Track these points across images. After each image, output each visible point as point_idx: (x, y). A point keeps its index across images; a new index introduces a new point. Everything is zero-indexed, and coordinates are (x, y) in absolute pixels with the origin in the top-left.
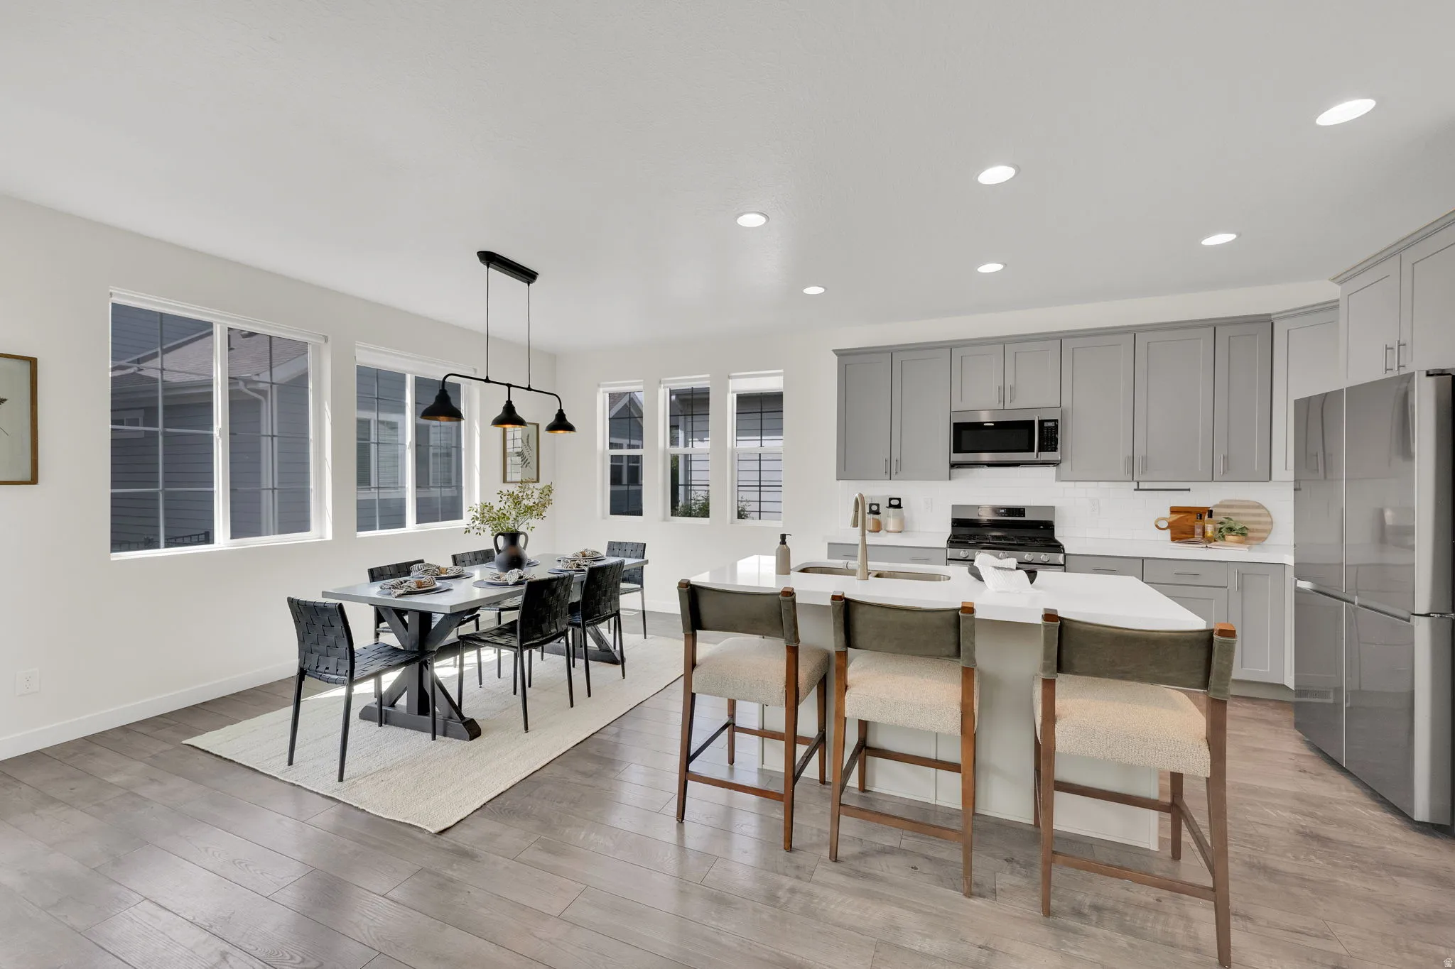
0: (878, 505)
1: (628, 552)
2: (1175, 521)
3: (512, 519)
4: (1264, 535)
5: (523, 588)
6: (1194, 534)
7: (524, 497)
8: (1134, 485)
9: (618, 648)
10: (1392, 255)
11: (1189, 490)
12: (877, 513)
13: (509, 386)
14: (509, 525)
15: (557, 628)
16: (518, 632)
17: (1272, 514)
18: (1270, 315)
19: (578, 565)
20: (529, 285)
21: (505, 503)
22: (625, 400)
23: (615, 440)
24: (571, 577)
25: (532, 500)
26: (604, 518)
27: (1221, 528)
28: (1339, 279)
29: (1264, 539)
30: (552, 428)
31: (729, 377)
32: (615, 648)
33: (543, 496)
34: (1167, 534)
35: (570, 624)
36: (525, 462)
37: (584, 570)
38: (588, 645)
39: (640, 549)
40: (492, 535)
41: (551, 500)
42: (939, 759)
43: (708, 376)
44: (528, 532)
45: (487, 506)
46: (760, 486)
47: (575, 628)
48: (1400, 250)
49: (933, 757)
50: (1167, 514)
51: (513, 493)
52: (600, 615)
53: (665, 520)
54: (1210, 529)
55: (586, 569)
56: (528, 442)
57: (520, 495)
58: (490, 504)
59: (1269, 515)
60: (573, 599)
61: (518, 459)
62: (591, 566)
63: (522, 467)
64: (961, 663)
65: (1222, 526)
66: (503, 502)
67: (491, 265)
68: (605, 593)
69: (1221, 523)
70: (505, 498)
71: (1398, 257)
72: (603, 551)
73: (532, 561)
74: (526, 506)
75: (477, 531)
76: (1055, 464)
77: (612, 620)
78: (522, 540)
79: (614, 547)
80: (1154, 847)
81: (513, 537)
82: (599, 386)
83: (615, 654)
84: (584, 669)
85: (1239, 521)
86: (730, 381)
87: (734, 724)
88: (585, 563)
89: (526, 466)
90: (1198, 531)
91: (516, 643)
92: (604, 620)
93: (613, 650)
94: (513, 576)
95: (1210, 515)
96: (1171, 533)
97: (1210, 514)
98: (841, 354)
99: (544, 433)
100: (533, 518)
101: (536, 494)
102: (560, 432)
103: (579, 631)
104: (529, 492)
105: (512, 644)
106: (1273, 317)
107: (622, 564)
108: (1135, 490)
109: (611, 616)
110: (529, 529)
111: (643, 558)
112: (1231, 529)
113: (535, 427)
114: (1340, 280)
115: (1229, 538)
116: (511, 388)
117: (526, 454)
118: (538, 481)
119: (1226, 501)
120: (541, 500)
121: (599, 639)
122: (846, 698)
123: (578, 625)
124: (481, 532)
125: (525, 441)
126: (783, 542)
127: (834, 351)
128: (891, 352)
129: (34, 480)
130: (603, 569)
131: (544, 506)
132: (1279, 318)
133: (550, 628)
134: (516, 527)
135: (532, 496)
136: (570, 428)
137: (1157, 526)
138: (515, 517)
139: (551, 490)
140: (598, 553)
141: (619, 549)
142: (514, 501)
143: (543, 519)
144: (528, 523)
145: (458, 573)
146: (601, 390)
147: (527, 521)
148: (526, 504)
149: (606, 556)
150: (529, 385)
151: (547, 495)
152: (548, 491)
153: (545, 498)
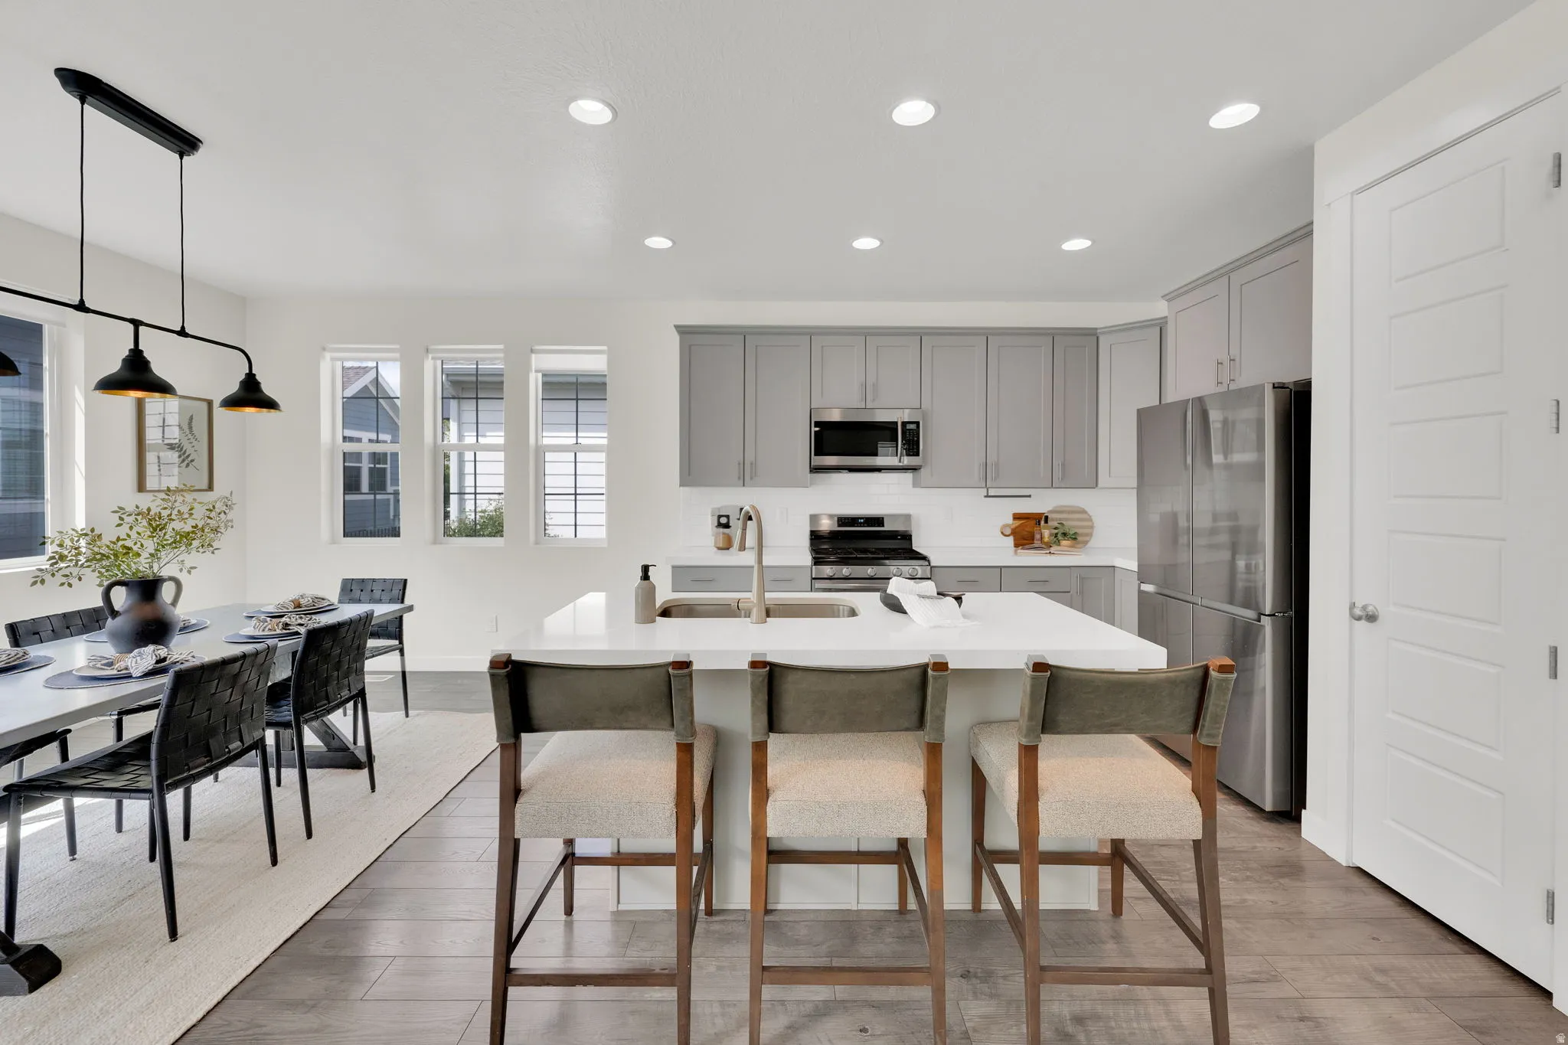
0: (728, 517)
1: (377, 594)
2: (1016, 528)
3: (145, 555)
4: (1087, 538)
5: (165, 680)
6: (1033, 540)
7: (173, 517)
8: (984, 492)
9: (361, 742)
10: (1221, 276)
11: (1030, 496)
12: (727, 526)
13: (138, 323)
14: (142, 566)
15: (242, 741)
16: (153, 764)
17: (1093, 518)
18: (1096, 329)
19: (286, 625)
20: (181, 158)
21: (131, 528)
22: (366, 380)
23: (349, 433)
24: (270, 651)
25: (191, 522)
26: (333, 542)
27: (1057, 534)
28: (1168, 297)
29: (1086, 543)
30: (233, 402)
31: (532, 351)
32: (355, 743)
33: (213, 515)
34: (1010, 540)
35: (270, 724)
36: (186, 459)
37: (297, 633)
38: (306, 743)
39: (398, 589)
40: (100, 585)
41: (232, 521)
42: (861, 849)
43: (501, 347)
44: (183, 577)
45: (87, 535)
46: (576, 494)
47: (281, 731)
48: (1227, 273)
49: (854, 848)
50: (1010, 520)
51: (149, 510)
52: (329, 703)
53: (435, 542)
54: (1046, 533)
55: (302, 630)
56: (190, 428)
57: (165, 513)
59: (1090, 519)
60: (278, 676)
61: (173, 456)
62: (311, 626)
63: (179, 467)
64: (926, 736)
65: (1056, 531)
66: (125, 527)
67: (89, 99)
68: (338, 666)
69: (1056, 528)
70: (131, 519)
71: (1226, 279)
72: (333, 595)
73: (193, 621)
74: (177, 533)
76: (914, 469)
77: (350, 705)
78: (167, 592)
79: (352, 589)
80: (1094, 906)
81: (147, 588)
82: (324, 349)
83: (357, 752)
84: (298, 786)
85: (1071, 525)
86: (533, 356)
87: (573, 854)
88: (300, 621)
89: (188, 465)
90: (1038, 536)
91: (149, 781)
92: (338, 706)
93: (351, 747)
94: (145, 657)
95: (1046, 521)
96: (1015, 540)
97: (1046, 518)
98: (684, 331)
99: (220, 413)
100: (193, 552)
101: (200, 512)
102: (250, 411)
103: (287, 734)
104: (185, 509)
105: (142, 785)
106: (1098, 331)
107: (369, 616)
108: (985, 497)
109: (348, 701)
110: (184, 572)
111: (402, 602)
112: (1065, 534)
113: (205, 405)
114: (1170, 297)
115: (1064, 543)
116: (141, 328)
117: (186, 446)
118: (210, 488)
119: (1056, 507)
120: (209, 521)
121: (326, 732)
122: (769, 809)
123: (286, 725)
125: (186, 427)
126: (646, 576)
127: (676, 327)
128: (744, 334)
130: (334, 629)
131: (216, 530)
132: (1104, 333)
133: (228, 742)
134: (156, 569)
135: (191, 514)
136: (270, 404)
137: (1002, 533)
138: (153, 552)
139: (234, 504)
140: (323, 599)
141: (362, 591)
142: (150, 524)
143: (213, 553)
144: (182, 561)
145: (13, 661)
146: (328, 355)
147: (180, 558)
148: (177, 528)
149: (340, 605)
150: (183, 327)
151: (225, 513)
152: (227, 506)
153: (218, 519)
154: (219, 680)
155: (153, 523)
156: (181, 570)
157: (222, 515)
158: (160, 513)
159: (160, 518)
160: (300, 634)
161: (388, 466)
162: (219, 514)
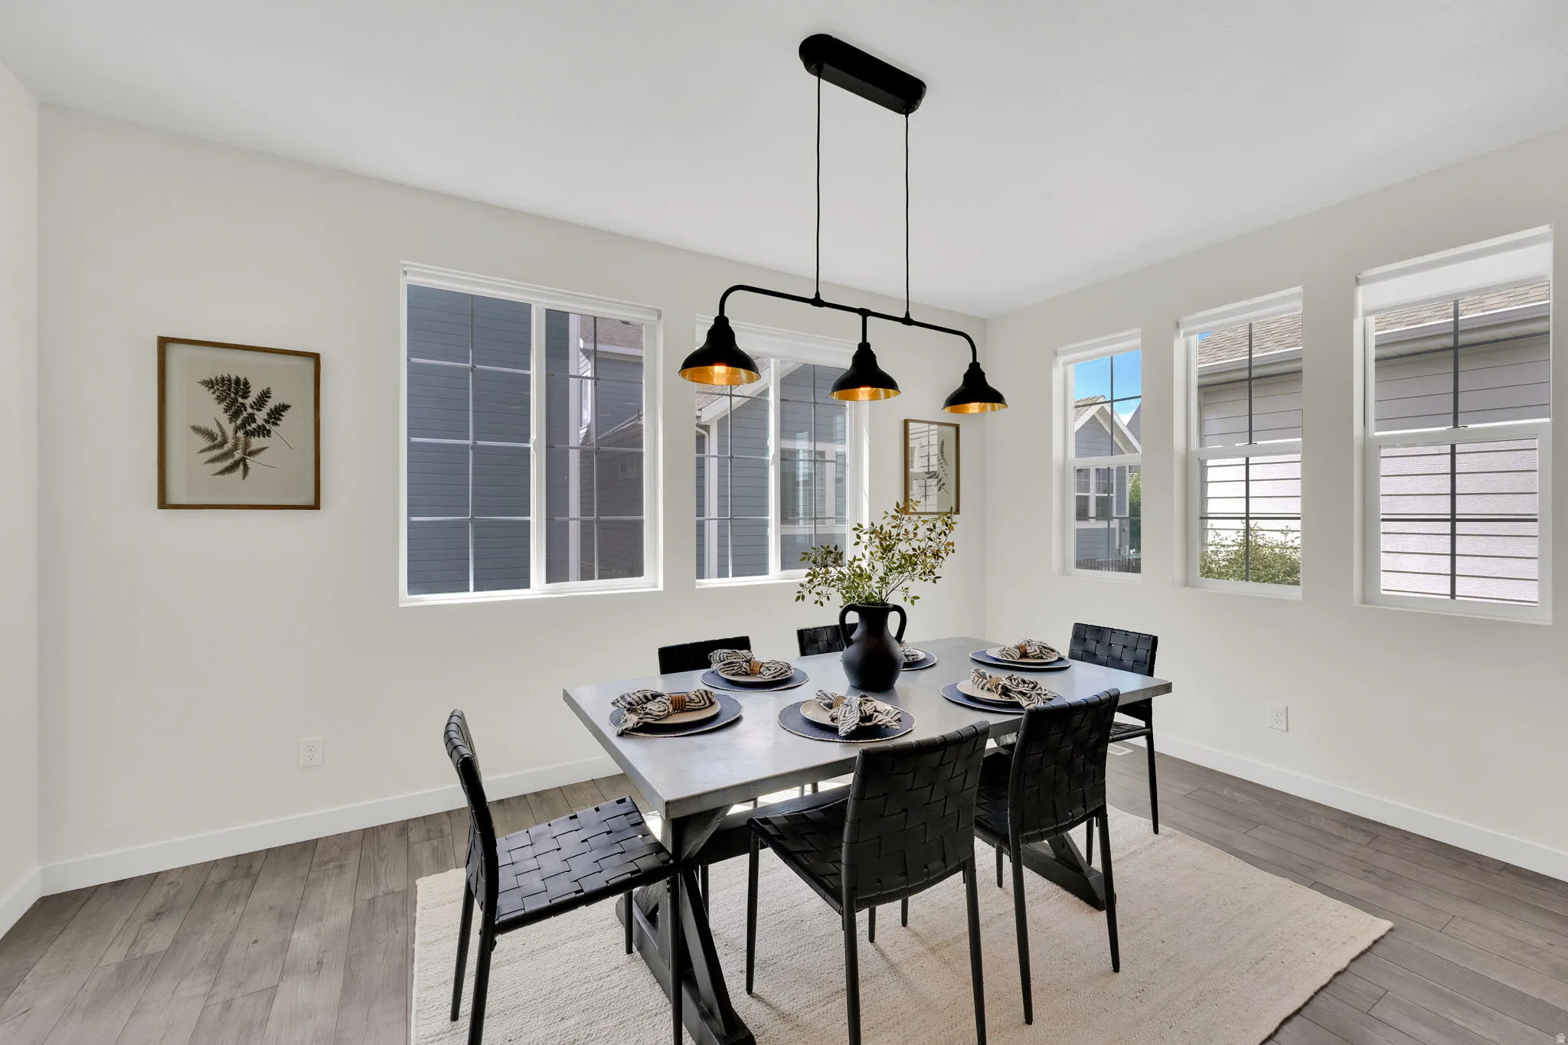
1: (1118, 651)
3: (876, 578)
7: (901, 537)
9: (1097, 864)
13: (865, 313)
14: (871, 591)
20: (907, 116)
21: (866, 547)
25: (915, 544)
26: (1063, 575)
30: (959, 399)
31: (1358, 282)
33: (933, 535)
39: (1145, 649)
40: (839, 606)
41: (953, 544)
44: (906, 606)
45: (831, 552)
51: (882, 528)
53: (1187, 583)
57: (894, 532)
58: (836, 548)
66: (862, 545)
67: (825, 73)
68: (1069, 767)
73: (923, 657)
74: (903, 556)
75: (817, 598)
78: (893, 621)
81: (876, 616)
82: (1057, 351)
86: (1360, 289)
100: (917, 579)
102: (977, 406)
110: (909, 600)
113: (953, 430)
116: (870, 319)
120: (930, 543)
124: (824, 600)
129: (316, 506)
131: (936, 555)
134: (884, 595)
135: (916, 534)
136: (995, 397)
138: (883, 575)
139: (955, 523)
140: (1052, 650)
141: (1098, 642)
142: (881, 544)
143: (934, 582)
144: (907, 589)
145: (778, 676)
146: (1061, 360)
147: (904, 585)
148: (903, 550)
149: (1072, 661)
150: (907, 314)
151: (945, 534)
152: (947, 525)
153: (938, 540)
154: (915, 772)
155: (883, 542)
156: (905, 599)
157: (942, 536)
158: (890, 531)
159: (890, 537)
160: (1021, 707)
161: (1114, 495)
162: (940, 535)
